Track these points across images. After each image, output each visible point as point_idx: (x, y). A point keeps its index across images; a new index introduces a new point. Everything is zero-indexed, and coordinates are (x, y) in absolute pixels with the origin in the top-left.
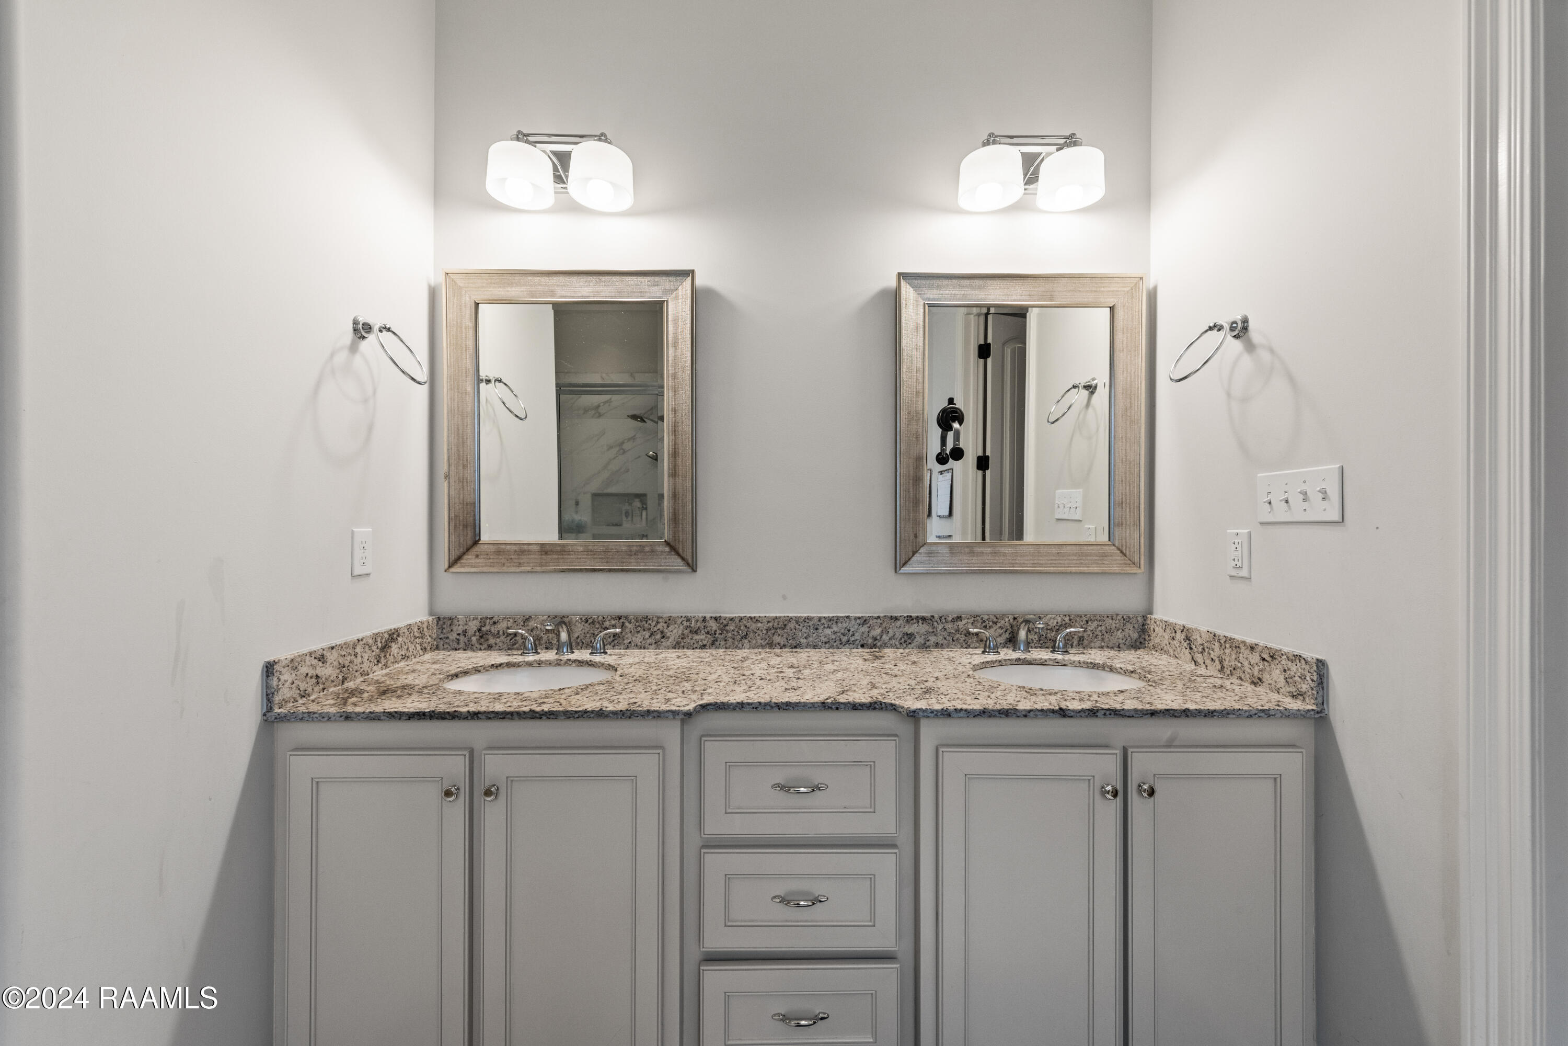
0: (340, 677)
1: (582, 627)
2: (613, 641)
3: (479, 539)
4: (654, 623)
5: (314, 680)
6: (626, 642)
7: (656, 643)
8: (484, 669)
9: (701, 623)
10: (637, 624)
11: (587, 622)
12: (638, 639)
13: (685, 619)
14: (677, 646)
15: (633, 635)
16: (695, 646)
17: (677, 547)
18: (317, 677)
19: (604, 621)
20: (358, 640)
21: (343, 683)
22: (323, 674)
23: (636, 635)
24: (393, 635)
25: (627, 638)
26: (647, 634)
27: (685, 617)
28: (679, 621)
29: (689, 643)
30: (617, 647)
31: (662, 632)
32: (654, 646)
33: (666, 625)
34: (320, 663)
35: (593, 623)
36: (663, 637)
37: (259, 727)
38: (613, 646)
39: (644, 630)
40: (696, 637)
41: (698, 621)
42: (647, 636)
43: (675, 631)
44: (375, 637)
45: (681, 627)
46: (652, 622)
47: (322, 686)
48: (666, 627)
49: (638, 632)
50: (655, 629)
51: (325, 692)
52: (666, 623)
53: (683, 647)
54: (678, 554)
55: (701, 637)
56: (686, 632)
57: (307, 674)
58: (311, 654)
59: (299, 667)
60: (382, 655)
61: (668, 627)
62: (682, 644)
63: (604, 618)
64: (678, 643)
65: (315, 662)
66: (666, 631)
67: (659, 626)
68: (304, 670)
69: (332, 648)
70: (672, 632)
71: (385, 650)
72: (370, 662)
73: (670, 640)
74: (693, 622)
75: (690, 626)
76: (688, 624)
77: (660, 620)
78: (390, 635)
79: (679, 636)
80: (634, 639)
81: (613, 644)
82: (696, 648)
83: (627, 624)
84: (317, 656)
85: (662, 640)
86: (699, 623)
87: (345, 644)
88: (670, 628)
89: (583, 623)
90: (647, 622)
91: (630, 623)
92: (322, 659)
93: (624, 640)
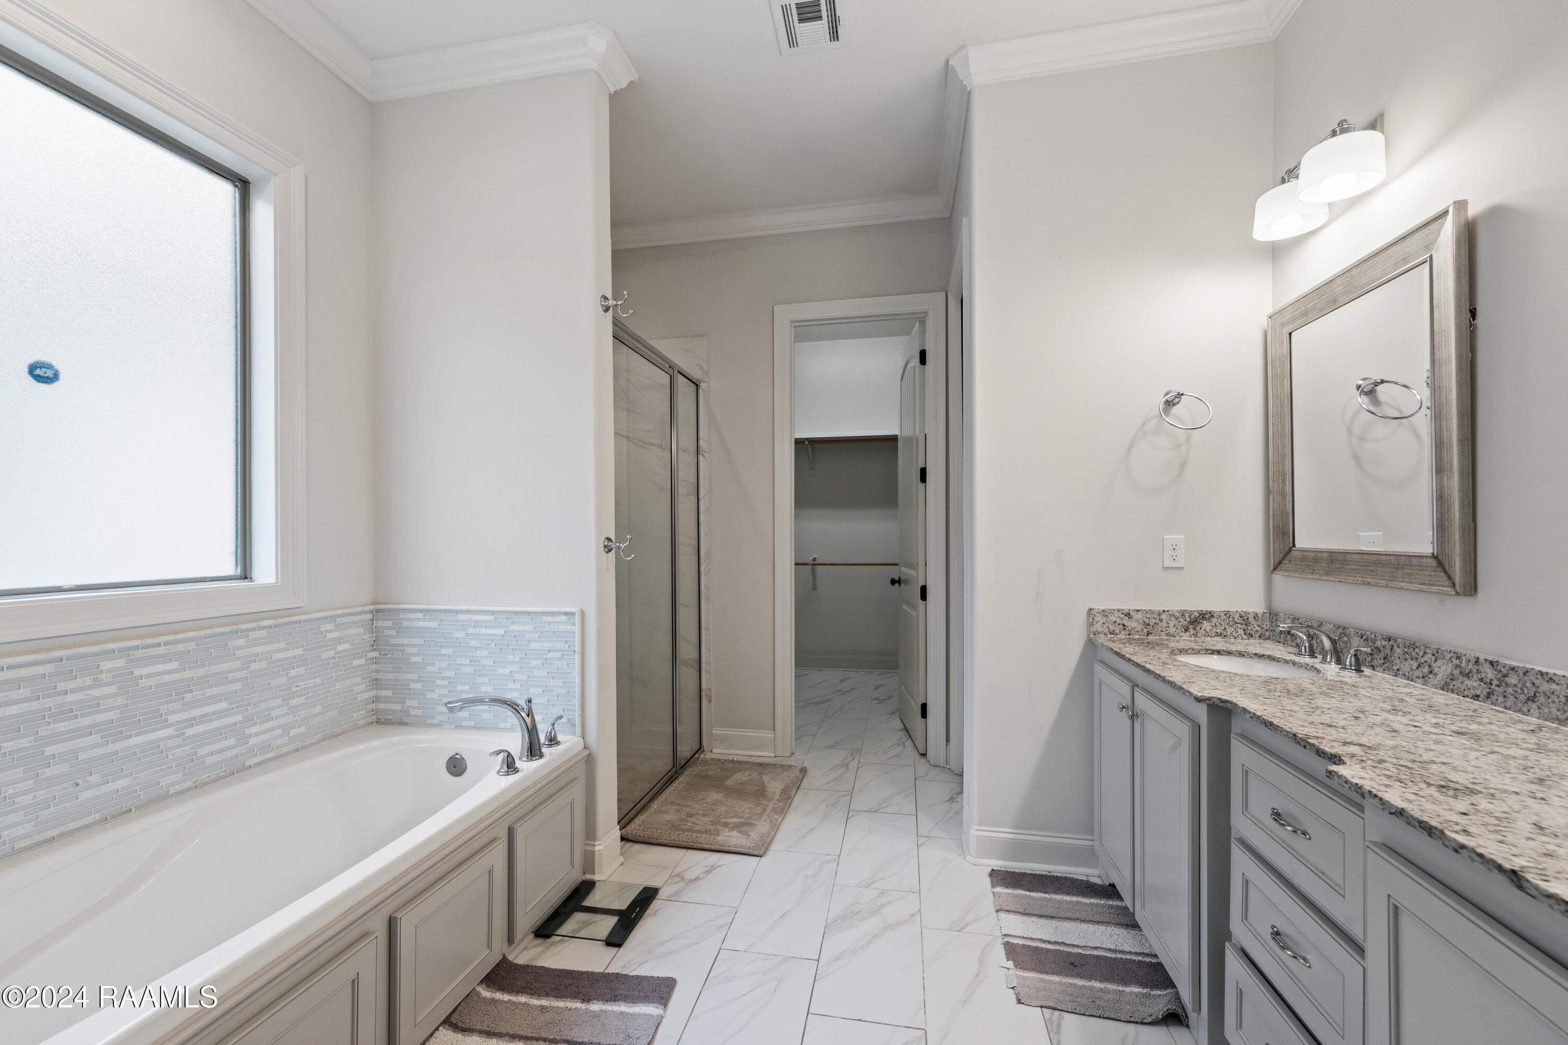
0: (1145, 631)
1: (1359, 643)
2: (1383, 664)
3: (1294, 545)
4: (1422, 652)
5: (1121, 627)
6: (1395, 668)
7: (1423, 677)
8: (1248, 655)
9: (1473, 665)
10: (1405, 650)
11: (1362, 637)
12: (1405, 667)
13: (1455, 656)
14: (1445, 687)
15: (1401, 662)
16: (1466, 693)
17: (1444, 561)
18: (1124, 625)
19: (1376, 640)
20: (1164, 611)
21: (1147, 635)
22: (1129, 625)
23: (1404, 663)
24: (1205, 616)
25: (1396, 664)
26: (1415, 665)
27: (1454, 653)
28: (1448, 656)
29: (1458, 687)
30: (1386, 671)
31: (1430, 666)
32: (1421, 680)
33: (1433, 658)
34: (1127, 618)
35: (1367, 640)
36: (1431, 672)
37: (1085, 645)
38: (1384, 670)
39: (1412, 659)
40: (1467, 682)
41: (1469, 661)
42: (1414, 667)
43: (1443, 668)
44: (1183, 613)
45: (1450, 665)
46: (1420, 651)
47: (1128, 632)
48: (1433, 660)
49: (1406, 660)
50: (1423, 660)
51: (1131, 636)
52: (1433, 655)
53: (1453, 691)
54: (1445, 572)
55: (1473, 683)
56: (1456, 672)
57: (1115, 622)
58: (1118, 611)
59: (1109, 616)
60: (1191, 627)
61: (1436, 661)
62: (1451, 687)
63: (1376, 636)
64: (1447, 684)
65: (1122, 616)
66: (1434, 665)
67: (1427, 658)
68: (1113, 618)
69: (1138, 611)
70: (1440, 668)
71: (1195, 624)
72: (1177, 628)
73: (1438, 679)
74: (1464, 662)
75: (1460, 666)
76: (1458, 662)
77: (1428, 651)
78: (1200, 614)
79: (1448, 676)
80: (1402, 666)
81: (1383, 667)
82: (1468, 696)
83: (1395, 647)
84: (1124, 613)
85: (1430, 675)
86: (1470, 664)
87: (1149, 610)
88: (1438, 663)
89: (1359, 638)
90: (1414, 649)
91: (1398, 647)
92: (1128, 615)
93: (1393, 665)
